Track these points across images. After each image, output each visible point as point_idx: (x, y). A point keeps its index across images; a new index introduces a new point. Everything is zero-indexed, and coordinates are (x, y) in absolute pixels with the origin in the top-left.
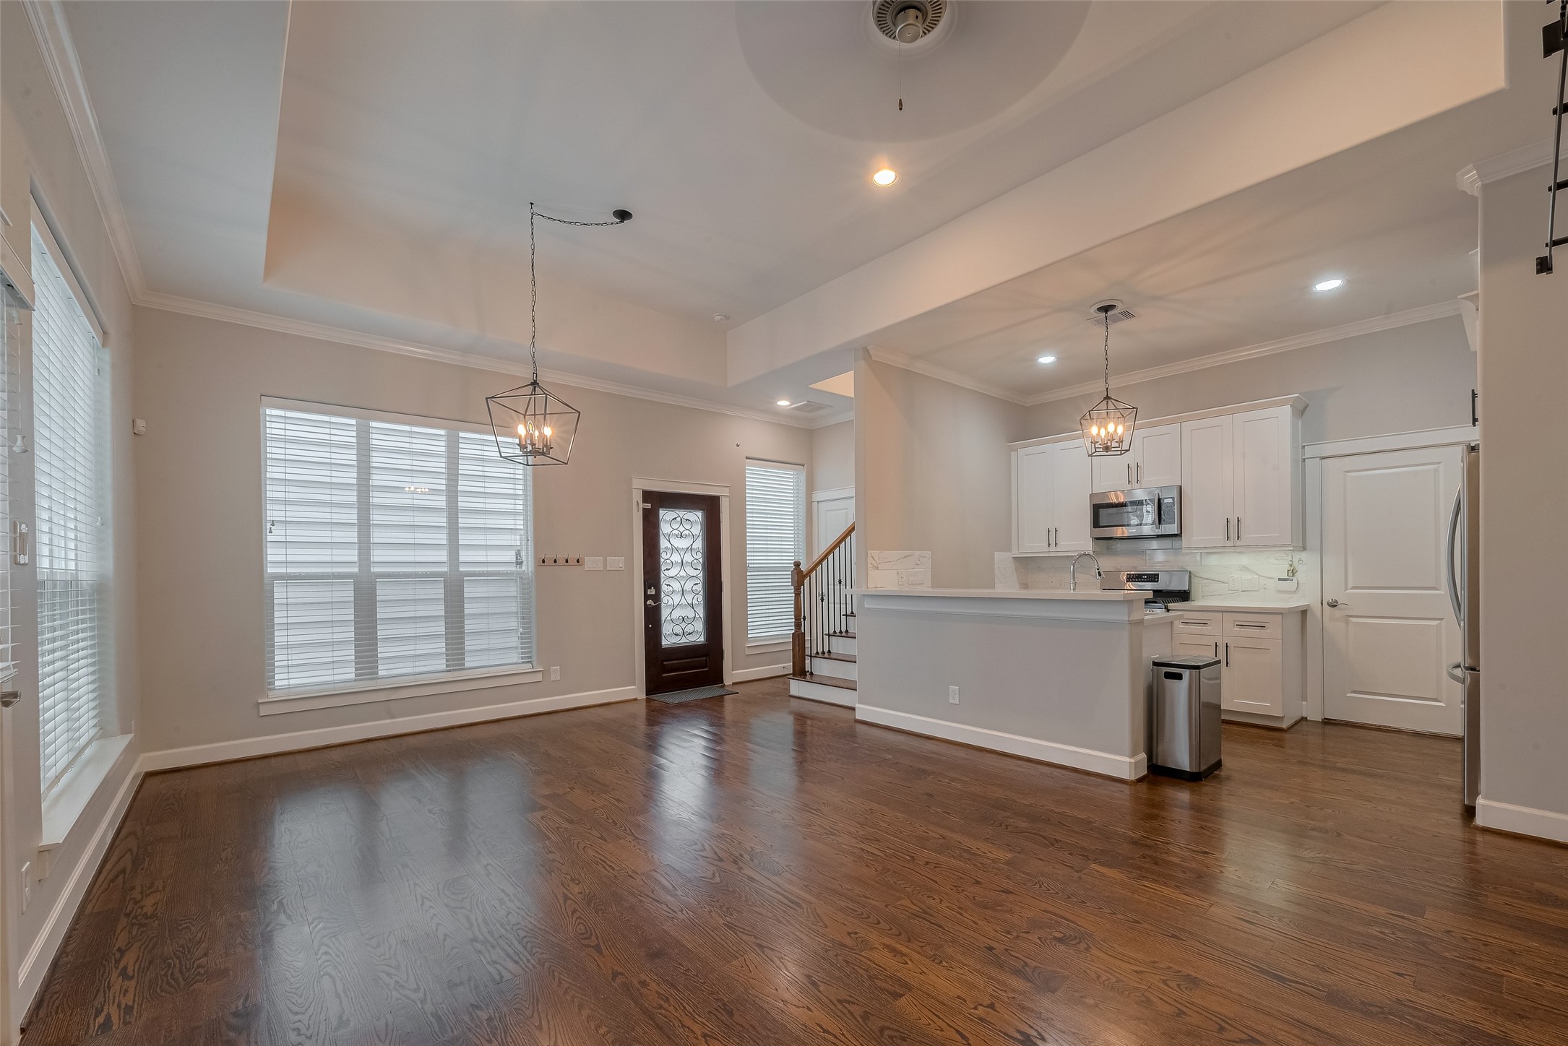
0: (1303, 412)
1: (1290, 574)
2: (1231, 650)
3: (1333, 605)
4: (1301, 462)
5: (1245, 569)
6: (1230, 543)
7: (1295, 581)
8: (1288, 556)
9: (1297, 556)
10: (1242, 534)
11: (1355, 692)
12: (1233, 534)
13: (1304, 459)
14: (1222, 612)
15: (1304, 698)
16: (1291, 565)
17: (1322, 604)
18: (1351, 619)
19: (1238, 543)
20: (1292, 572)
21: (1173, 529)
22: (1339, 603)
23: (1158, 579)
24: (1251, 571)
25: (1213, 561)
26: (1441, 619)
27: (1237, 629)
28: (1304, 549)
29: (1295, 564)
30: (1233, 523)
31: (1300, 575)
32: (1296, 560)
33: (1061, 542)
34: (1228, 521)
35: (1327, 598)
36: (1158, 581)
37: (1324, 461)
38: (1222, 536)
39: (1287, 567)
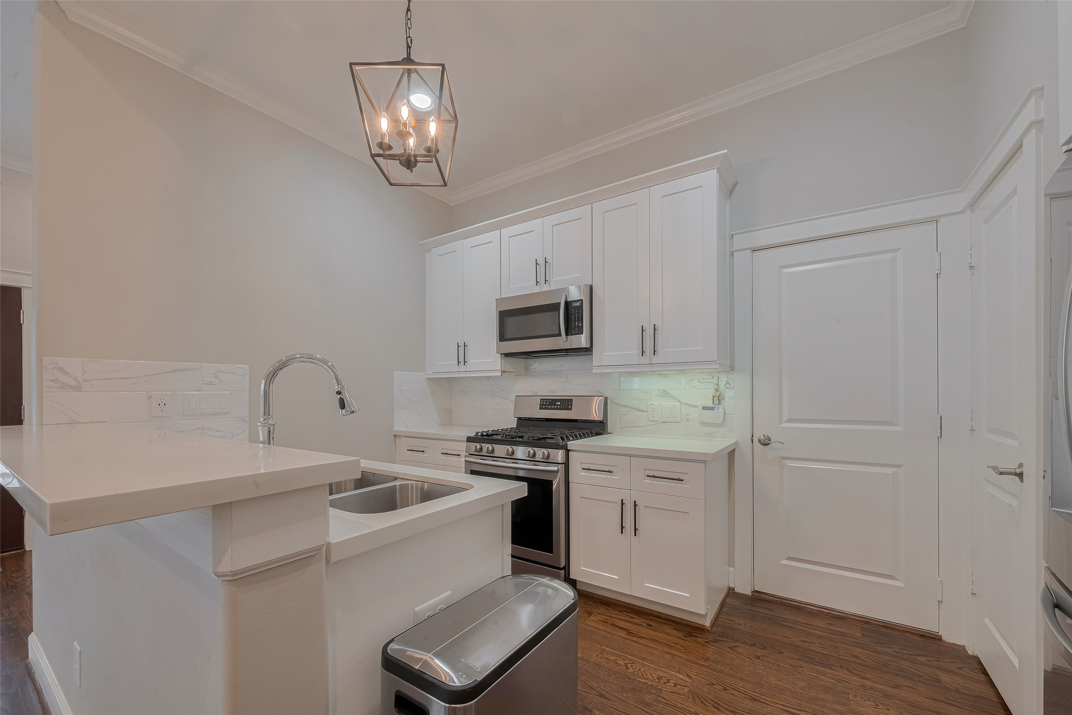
0: (731, 193)
1: (716, 402)
2: (641, 510)
3: (765, 443)
4: (728, 255)
5: (666, 394)
6: (645, 360)
7: (721, 410)
8: (713, 378)
9: (723, 380)
10: (659, 348)
11: (790, 559)
12: (648, 348)
13: (732, 253)
14: (631, 456)
15: (731, 563)
16: (717, 390)
17: (752, 441)
18: (786, 461)
19: (655, 360)
20: (719, 399)
21: (582, 341)
22: (772, 440)
23: (571, 405)
24: (673, 398)
25: (636, 384)
26: (899, 466)
27: (648, 481)
28: (732, 368)
29: (722, 387)
30: (649, 332)
31: (728, 403)
32: (722, 383)
33: (471, 360)
34: (643, 331)
35: (759, 434)
36: (571, 409)
37: (756, 254)
38: (637, 351)
39: (712, 392)
